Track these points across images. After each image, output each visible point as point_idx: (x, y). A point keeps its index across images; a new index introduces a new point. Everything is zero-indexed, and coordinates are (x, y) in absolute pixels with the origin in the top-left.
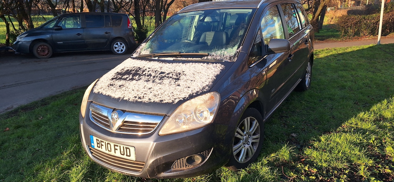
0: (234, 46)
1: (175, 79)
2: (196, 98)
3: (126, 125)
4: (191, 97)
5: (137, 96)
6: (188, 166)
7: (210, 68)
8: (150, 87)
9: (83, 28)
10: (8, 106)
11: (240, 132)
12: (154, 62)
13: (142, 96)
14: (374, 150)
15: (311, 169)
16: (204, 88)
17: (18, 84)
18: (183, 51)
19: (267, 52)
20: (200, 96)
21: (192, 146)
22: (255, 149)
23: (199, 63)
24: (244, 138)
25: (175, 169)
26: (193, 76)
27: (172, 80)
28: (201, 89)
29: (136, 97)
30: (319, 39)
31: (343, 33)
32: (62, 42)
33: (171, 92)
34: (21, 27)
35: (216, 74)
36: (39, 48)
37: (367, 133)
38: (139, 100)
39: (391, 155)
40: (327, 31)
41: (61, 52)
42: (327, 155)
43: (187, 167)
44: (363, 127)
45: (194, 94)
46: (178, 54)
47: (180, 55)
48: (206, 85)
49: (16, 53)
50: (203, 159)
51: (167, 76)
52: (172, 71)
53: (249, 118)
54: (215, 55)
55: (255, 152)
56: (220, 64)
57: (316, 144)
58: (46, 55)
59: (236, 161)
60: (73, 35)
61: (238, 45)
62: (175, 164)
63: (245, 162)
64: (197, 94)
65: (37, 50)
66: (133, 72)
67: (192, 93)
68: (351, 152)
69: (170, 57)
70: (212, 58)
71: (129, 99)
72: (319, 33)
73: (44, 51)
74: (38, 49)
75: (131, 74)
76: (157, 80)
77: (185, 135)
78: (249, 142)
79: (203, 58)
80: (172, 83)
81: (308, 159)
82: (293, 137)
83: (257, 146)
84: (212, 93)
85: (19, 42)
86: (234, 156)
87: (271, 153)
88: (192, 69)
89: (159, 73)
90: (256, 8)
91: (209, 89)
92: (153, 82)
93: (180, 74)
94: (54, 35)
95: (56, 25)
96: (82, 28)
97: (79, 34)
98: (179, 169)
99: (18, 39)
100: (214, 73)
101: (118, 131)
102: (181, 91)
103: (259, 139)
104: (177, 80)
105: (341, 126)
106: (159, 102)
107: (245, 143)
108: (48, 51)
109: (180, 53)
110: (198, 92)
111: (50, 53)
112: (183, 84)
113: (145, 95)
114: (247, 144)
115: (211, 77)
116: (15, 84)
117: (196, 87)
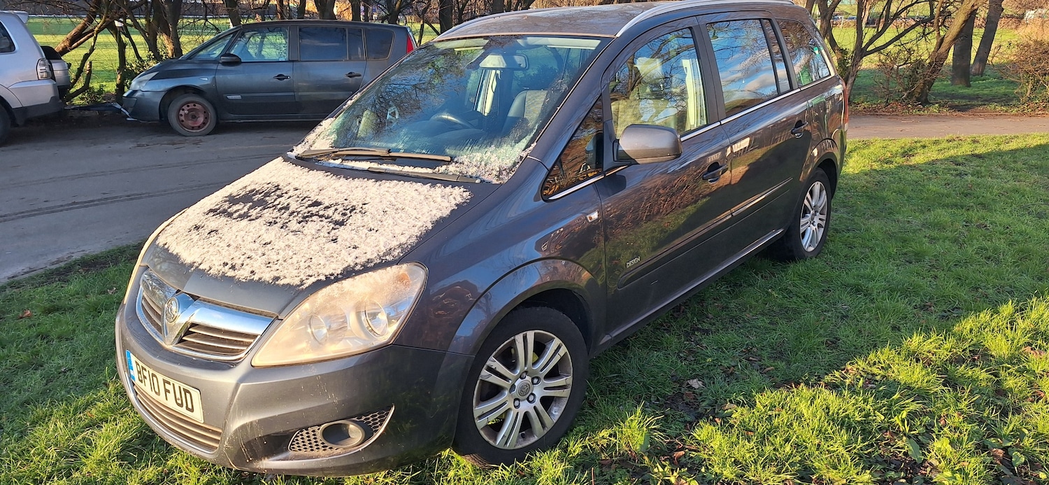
0: (517, 142)
1: (337, 223)
2: (357, 277)
3: (194, 334)
4: (349, 273)
5: (230, 263)
6: (331, 448)
7: (431, 200)
8: (269, 241)
9: (293, 61)
10: (60, 256)
11: (497, 370)
12: (319, 172)
13: (240, 262)
14: (892, 446)
15: (685, 481)
16: (389, 252)
17: (107, 199)
18: (401, 147)
19: (615, 160)
20: (370, 273)
21: (332, 399)
22: (557, 413)
23: (414, 183)
24: (516, 384)
25: (300, 452)
26: (379, 217)
27: (326, 226)
28: (381, 254)
29: (226, 264)
30: (952, 107)
31: (1029, 91)
32: (238, 97)
33: (308, 256)
34: (152, 54)
35: (439, 215)
36: (183, 110)
37: (896, 396)
38: (231, 273)
39: (938, 463)
40: (996, 82)
41: (237, 121)
42: (748, 445)
43: (329, 451)
44: (900, 377)
45: (358, 268)
46: (383, 153)
47: (390, 157)
48: (398, 243)
49: (128, 119)
50: (368, 433)
51: (321, 213)
52: (340, 201)
53: (531, 335)
54: (466, 163)
55: (555, 421)
56: (462, 189)
57: (738, 414)
58: (199, 127)
59: (488, 442)
60: (266, 77)
61: (528, 138)
62: (297, 440)
63: (520, 446)
64: (366, 268)
65: (179, 115)
66: (256, 198)
67: (352, 264)
68: (822, 446)
69: (367, 160)
70: (458, 169)
71: (210, 269)
72: (969, 86)
73: (194, 117)
74: (181, 112)
75: (252, 201)
76: (293, 225)
77: (314, 372)
78: (532, 394)
79: (437, 169)
80: (322, 234)
81: (694, 453)
82: (690, 387)
83: (564, 407)
84: (405, 266)
85: (135, 92)
86: (479, 429)
87: (600, 429)
88: (389, 198)
89: (310, 203)
90: (613, 36)
91: (402, 255)
92: (282, 228)
93: (353, 209)
94: (220, 77)
95: (226, 53)
96: (289, 61)
97: (280, 77)
98: (309, 453)
99: (135, 85)
100: (434, 212)
101: (177, 347)
102: (333, 256)
103: (570, 389)
104: (337, 226)
105: (843, 367)
106: (270, 282)
107: (520, 398)
108: (206, 118)
109: (389, 151)
110: (369, 261)
111: (208, 123)
112: (346, 238)
113: (248, 260)
114: (528, 399)
115: (420, 224)
116: (99, 200)
117: (371, 249)
